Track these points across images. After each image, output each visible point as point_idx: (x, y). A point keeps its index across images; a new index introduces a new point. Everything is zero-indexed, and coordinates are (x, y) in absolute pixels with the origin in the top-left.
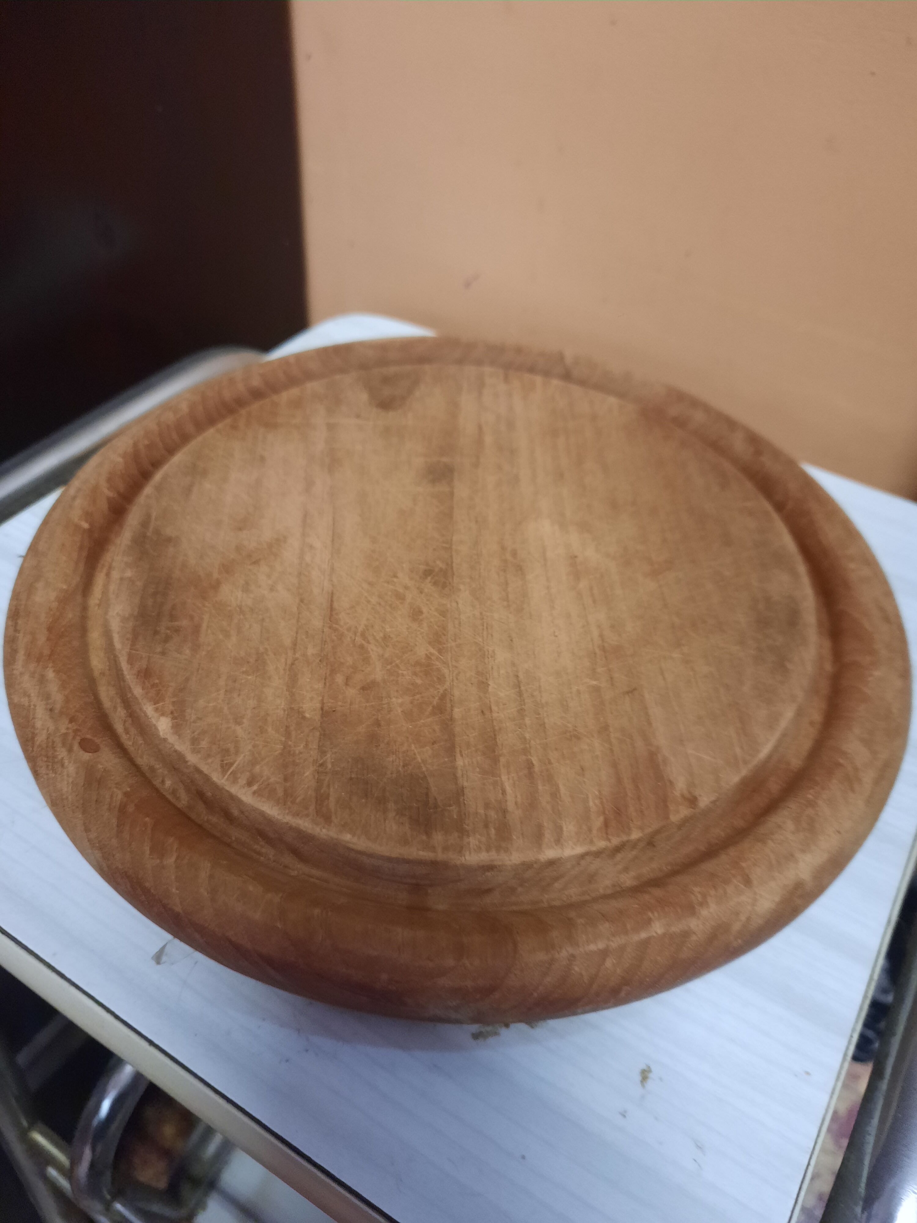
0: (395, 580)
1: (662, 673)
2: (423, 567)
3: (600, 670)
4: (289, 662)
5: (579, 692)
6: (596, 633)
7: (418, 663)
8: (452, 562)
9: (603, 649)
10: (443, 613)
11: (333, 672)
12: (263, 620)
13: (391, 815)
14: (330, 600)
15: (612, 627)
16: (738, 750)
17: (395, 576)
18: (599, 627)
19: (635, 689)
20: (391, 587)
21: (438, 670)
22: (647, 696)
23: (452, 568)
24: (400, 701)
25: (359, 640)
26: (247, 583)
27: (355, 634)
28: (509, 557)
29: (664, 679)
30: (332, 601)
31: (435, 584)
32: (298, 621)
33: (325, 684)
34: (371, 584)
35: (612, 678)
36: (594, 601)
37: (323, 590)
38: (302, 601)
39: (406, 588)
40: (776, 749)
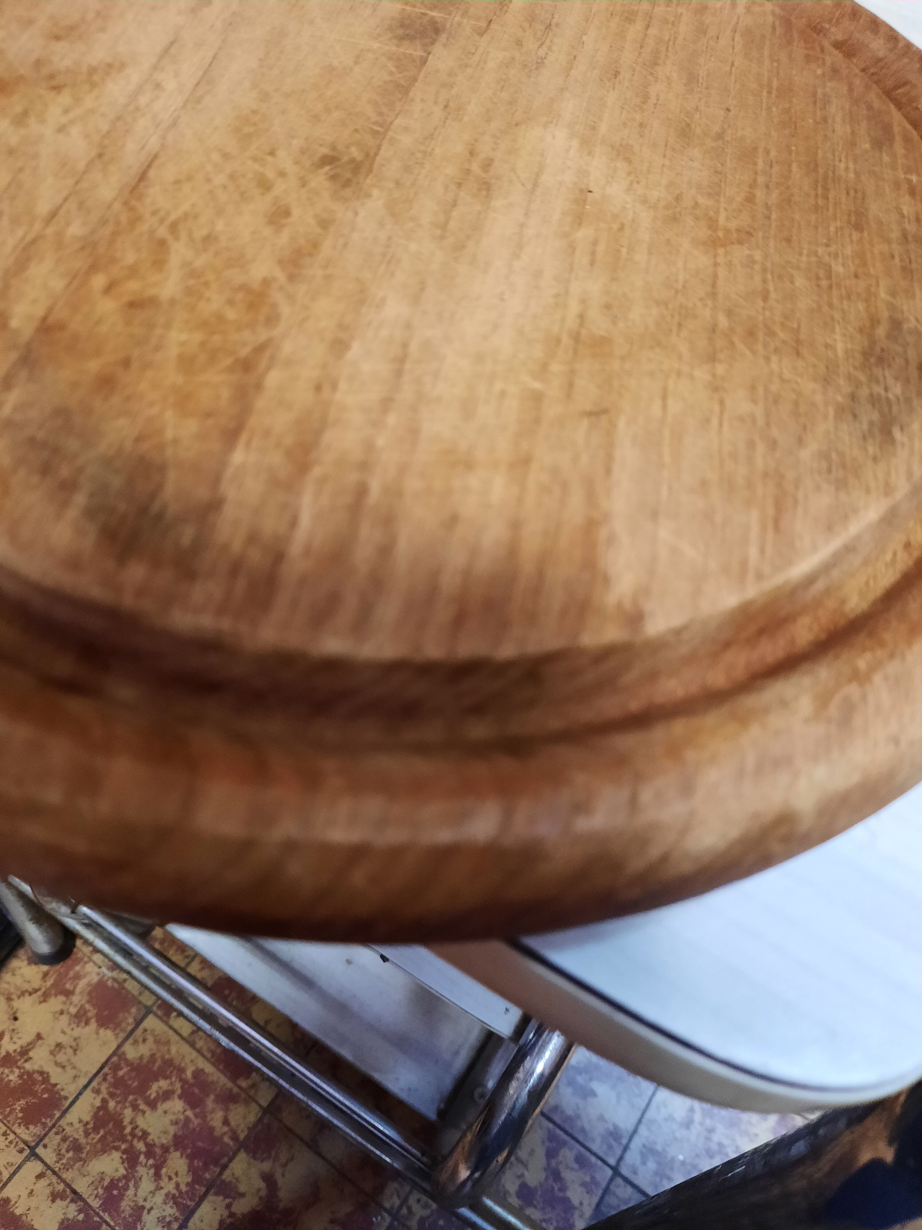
0: (270, 159)
1: (664, 398)
2: (324, 151)
3: (556, 367)
4: (29, 238)
5: (503, 394)
6: (574, 308)
7: (243, 288)
8: (376, 154)
9: (576, 338)
10: (325, 224)
11: (93, 268)
12: (21, 170)
13: (73, 513)
14: (147, 163)
15: (608, 307)
16: (753, 552)
17: (272, 153)
18: (583, 301)
19: (605, 411)
20: (257, 167)
21: (274, 306)
22: (622, 424)
23: (374, 160)
24: (183, 337)
25: (162, 231)
26: (25, 113)
27: (162, 221)
28: (475, 168)
29: (664, 407)
30: (149, 166)
31: (333, 178)
32: (77, 183)
33: (70, 283)
34: (226, 156)
35: (571, 385)
36: (592, 263)
37: (143, 148)
38: (100, 156)
39: (282, 174)
40: (826, 568)
